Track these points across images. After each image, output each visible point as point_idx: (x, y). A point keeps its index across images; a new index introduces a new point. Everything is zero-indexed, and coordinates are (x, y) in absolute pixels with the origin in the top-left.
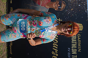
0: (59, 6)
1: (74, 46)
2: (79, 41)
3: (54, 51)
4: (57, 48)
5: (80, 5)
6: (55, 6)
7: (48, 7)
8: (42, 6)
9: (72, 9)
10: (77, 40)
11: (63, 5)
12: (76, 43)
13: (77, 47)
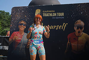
0: (23, 25)
1: (51, 15)
2: (48, 11)
3: (55, 28)
4: (53, 26)
5: (23, 11)
6: (22, 28)
7: (23, 33)
8: (22, 38)
9: (26, 16)
10: (47, 13)
11: (22, 22)
12: (49, 14)
13: (51, 13)
